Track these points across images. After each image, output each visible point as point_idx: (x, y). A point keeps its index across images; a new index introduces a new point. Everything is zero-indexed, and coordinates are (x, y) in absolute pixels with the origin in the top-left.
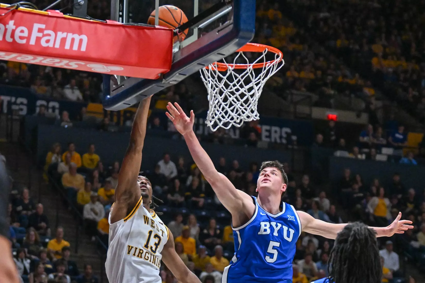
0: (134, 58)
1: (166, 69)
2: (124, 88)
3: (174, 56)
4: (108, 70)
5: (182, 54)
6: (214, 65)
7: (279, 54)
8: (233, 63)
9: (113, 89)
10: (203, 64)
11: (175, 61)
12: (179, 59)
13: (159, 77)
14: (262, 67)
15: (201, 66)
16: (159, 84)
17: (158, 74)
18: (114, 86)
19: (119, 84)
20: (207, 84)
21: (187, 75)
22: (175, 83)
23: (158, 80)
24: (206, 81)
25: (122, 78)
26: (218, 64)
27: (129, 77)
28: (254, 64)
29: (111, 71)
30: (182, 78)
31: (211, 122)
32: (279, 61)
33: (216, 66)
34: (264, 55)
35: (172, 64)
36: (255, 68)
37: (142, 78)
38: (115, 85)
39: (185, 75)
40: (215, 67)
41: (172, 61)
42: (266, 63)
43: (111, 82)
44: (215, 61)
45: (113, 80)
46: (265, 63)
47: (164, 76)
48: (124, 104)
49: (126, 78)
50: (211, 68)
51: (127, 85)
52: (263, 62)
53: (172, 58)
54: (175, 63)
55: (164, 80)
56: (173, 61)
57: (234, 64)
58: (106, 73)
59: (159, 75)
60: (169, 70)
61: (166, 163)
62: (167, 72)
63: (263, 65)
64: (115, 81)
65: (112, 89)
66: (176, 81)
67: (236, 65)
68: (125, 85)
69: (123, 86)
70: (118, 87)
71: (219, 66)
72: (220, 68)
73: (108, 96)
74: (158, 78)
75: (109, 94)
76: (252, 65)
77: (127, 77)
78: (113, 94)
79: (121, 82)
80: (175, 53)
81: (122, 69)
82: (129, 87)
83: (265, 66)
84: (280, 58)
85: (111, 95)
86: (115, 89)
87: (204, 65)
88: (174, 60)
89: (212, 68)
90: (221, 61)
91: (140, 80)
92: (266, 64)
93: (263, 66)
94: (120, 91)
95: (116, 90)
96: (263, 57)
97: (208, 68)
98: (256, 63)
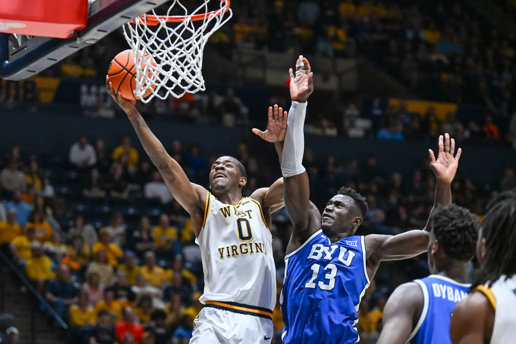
0: (38, 11)
1: (80, 24)
2: (26, 51)
3: (91, 8)
4: (6, 28)
5: (101, 4)
6: (143, 18)
7: (225, 2)
8: (166, 15)
9: (13, 53)
10: (128, 16)
11: (92, 14)
12: (97, 11)
13: (73, 35)
14: (202, 19)
15: (125, 20)
16: (73, 44)
17: (70, 31)
18: (14, 49)
19: (20, 45)
20: (131, 43)
21: (108, 32)
22: (93, 42)
23: (71, 39)
24: (130, 39)
25: (24, 38)
26: (147, 17)
27: (33, 37)
28: (192, 15)
29: (10, 29)
30: (102, 35)
31: (141, 91)
32: (226, 10)
33: (145, 18)
34: (205, 4)
35: (88, 18)
36: (194, 20)
37: (50, 38)
38: (15, 47)
39: (106, 32)
40: (143, 20)
41: (88, 14)
42: (209, 13)
43: (10, 43)
44: (143, 13)
45: (11, 41)
46: (206, 13)
47: (79, 33)
48: (27, 71)
49: (28, 38)
50: (138, 22)
51: (31, 47)
52: (204, 12)
53: (88, 11)
54: (93, 16)
55: (78, 38)
56: (90, 14)
57: (167, 17)
58: (3, 32)
59: (72, 32)
60: (85, 26)
61: (82, 147)
62: (81, 29)
63: (204, 16)
64: (16, 41)
65: (11, 52)
66: (93, 39)
67: (170, 17)
68: (27, 47)
69: (25, 48)
70: (19, 49)
71: (148, 19)
72: (150, 22)
73: (7, 62)
74: (71, 36)
75: (8, 59)
76: (190, 16)
77: (30, 36)
78: (13, 58)
79: (22, 43)
80: (91, 3)
81: (24, 26)
82: (33, 49)
83: (207, 17)
84: (227, 7)
85: (10, 59)
86: (15, 51)
87: (129, 18)
88: (90, 12)
89: (140, 22)
90: (150, 13)
91: (47, 40)
92: (208, 15)
93: (204, 18)
94: (22, 54)
95: (16, 54)
96: (205, 6)
97: (135, 22)
98: (195, 14)
